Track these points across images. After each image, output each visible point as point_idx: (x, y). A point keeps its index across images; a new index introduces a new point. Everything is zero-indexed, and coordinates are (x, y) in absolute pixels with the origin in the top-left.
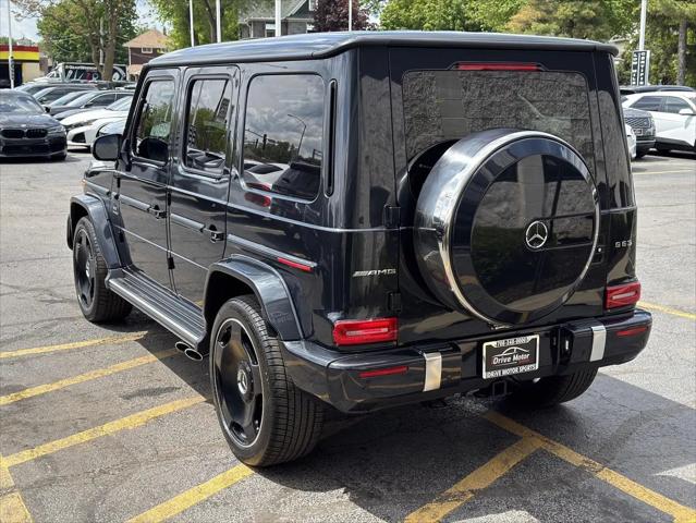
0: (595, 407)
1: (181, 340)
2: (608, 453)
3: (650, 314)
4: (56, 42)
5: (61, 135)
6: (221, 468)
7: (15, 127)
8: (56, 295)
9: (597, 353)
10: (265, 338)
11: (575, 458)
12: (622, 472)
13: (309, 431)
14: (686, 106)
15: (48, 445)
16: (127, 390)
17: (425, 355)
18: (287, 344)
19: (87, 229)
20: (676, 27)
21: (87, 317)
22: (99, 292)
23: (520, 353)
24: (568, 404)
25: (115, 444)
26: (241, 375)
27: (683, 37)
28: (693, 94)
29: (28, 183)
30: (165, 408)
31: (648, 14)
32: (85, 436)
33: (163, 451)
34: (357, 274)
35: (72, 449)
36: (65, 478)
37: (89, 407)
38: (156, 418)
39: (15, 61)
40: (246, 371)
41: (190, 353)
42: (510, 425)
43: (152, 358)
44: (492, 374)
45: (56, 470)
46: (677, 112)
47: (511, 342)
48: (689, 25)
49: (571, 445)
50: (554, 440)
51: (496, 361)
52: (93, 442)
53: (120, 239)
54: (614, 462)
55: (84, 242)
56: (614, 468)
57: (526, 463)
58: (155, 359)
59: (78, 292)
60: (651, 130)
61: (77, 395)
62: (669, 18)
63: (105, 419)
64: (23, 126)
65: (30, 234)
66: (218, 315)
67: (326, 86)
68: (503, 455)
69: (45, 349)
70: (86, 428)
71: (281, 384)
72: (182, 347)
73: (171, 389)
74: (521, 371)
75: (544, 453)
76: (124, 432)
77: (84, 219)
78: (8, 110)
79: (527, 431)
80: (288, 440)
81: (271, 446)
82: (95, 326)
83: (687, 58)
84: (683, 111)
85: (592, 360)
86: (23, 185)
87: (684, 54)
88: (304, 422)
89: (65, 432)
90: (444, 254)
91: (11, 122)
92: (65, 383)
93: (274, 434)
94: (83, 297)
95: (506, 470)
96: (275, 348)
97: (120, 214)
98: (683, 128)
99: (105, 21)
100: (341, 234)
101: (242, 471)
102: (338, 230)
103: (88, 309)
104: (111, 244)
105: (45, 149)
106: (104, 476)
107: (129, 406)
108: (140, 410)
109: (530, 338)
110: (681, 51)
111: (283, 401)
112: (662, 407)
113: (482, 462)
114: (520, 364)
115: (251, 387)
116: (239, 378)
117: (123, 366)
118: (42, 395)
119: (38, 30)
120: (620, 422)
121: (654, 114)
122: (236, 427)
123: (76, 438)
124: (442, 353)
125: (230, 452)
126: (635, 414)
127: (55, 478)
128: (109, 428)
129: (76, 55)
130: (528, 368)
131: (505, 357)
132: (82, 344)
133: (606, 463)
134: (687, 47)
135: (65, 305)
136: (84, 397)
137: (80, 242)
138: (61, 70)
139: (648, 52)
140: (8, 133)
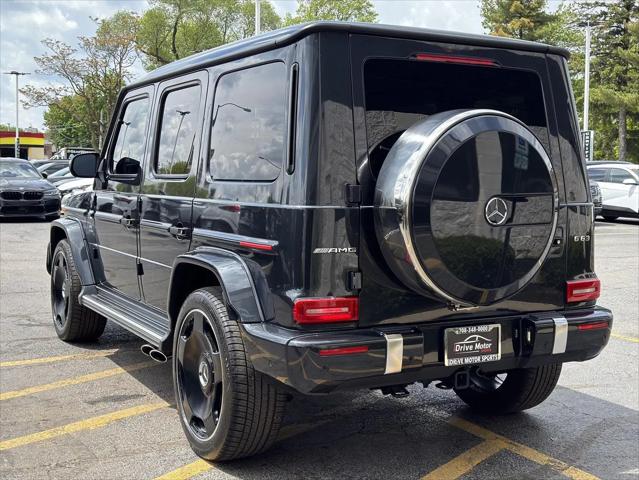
0: (559, 415)
1: (146, 343)
2: (573, 453)
3: (610, 311)
4: (60, 131)
5: (56, 198)
6: (180, 463)
7: (14, 189)
8: (34, 320)
9: (559, 346)
10: (226, 324)
11: (541, 458)
12: (588, 470)
13: (269, 420)
14: (630, 176)
15: (8, 442)
16: (92, 396)
17: (386, 336)
18: (247, 326)
19: (64, 250)
20: (616, 115)
21: (60, 337)
22: (73, 309)
23: (482, 341)
24: (531, 411)
25: (76, 442)
26: (202, 366)
27: (622, 125)
28: (637, 167)
29: (22, 237)
30: (127, 411)
31: (590, 103)
32: (46, 435)
33: (121, 447)
34: (317, 251)
35: (31, 446)
36: (20, 470)
37: (53, 410)
38: (119, 421)
39: (21, 146)
40: (207, 362)
41: (155, 354)
42: (473, 429)
43: (120, 370)
44: (454, 362)
45: (12, 464)
46: (621, 182)
47: (474, 329)
48: (628, 113)
49: (536, 446)
50: (519, 442)
51: (458, 348)
52: (53, 440)
53: (95, 255)
54: (581, 462)
55: (61, 263)
56: (580, 467)
57: (490, 462)
58: (123, 371)
59: (54, 312)
60: (597, 198)
61: (43, 401)
62: (610, 106)
63: (68, 420)
64: (21, 189)
65: (17, 274)
66: (182, 309)
67: (289, 69)
68: (467, 454)
69: (17, 363)
70: (48, 428)
71: (241, 369)
72: (147, 350)
73: (137, 396)
74: (484, 360)
75: (508, 452)
76: (84, 432)
77: (63, 241)
78: (9, 175)
79: (490, 434)
80: (247, 430)
81: (230, 436)
82: (68, 345)
83: (628, 142)
84: (627, 181)
85: (554, 352)
86: (17, 238)
87: (625, 138)
88: (264, 411)
89: (25, 431)
90: (405, 233)
91: (11, 185)
92: (32, 390)
93: (234, 423)
94: (59, 317)
95: (470, 467)
96: (235, 334)
97: (95, 232)
98: (627, 197)
99: (105, 113)
100: (302, 211)
101: (201, 466)
102: (299, 207)
103: (62, 329)
104: (86, 265)
105: (40, 210)
106: (59, 469)
107: (93, 410)
108: (103, 414)
109: (491, 327)
110: (622, 136)
111: (243, 388)
112: (625, 414)
113: (445, 460)
114: (481, 353)
115: (212, 376)
116: (200, 371)
117: (90, 377)
118: (8, 401)
119: (44, 121)
120: (584, 428)
121: (599, 183)
122: (197, 422)
123: (36, 437)
124: (403, 335)
125: (190, 449)
126: (598, 421)
127: (10, 470)
128: (70, 428)
129: (77, 141)
130: (490, 358)
131: (467, 345)
132: (53, 359)
133: (571, 462)
134: (627, 132)
135: (41, 328)
136: (48, 401)
137: (58, 265)
138: (63, 154)
139: (592, 132)
140: (7, 195)
